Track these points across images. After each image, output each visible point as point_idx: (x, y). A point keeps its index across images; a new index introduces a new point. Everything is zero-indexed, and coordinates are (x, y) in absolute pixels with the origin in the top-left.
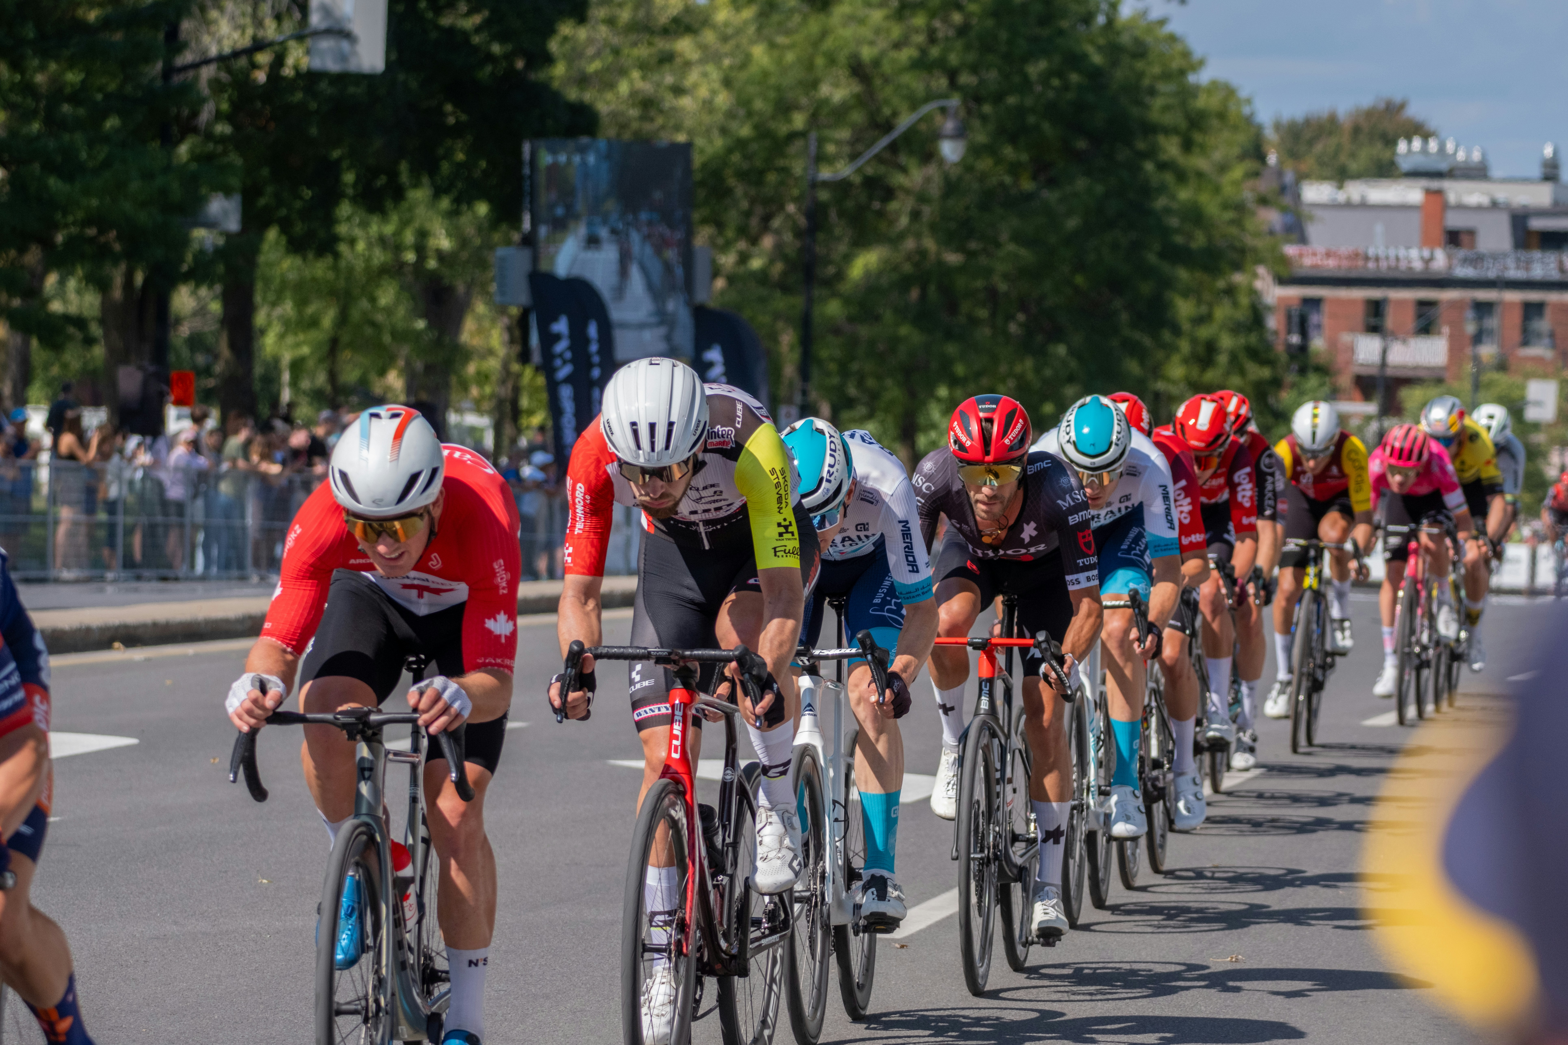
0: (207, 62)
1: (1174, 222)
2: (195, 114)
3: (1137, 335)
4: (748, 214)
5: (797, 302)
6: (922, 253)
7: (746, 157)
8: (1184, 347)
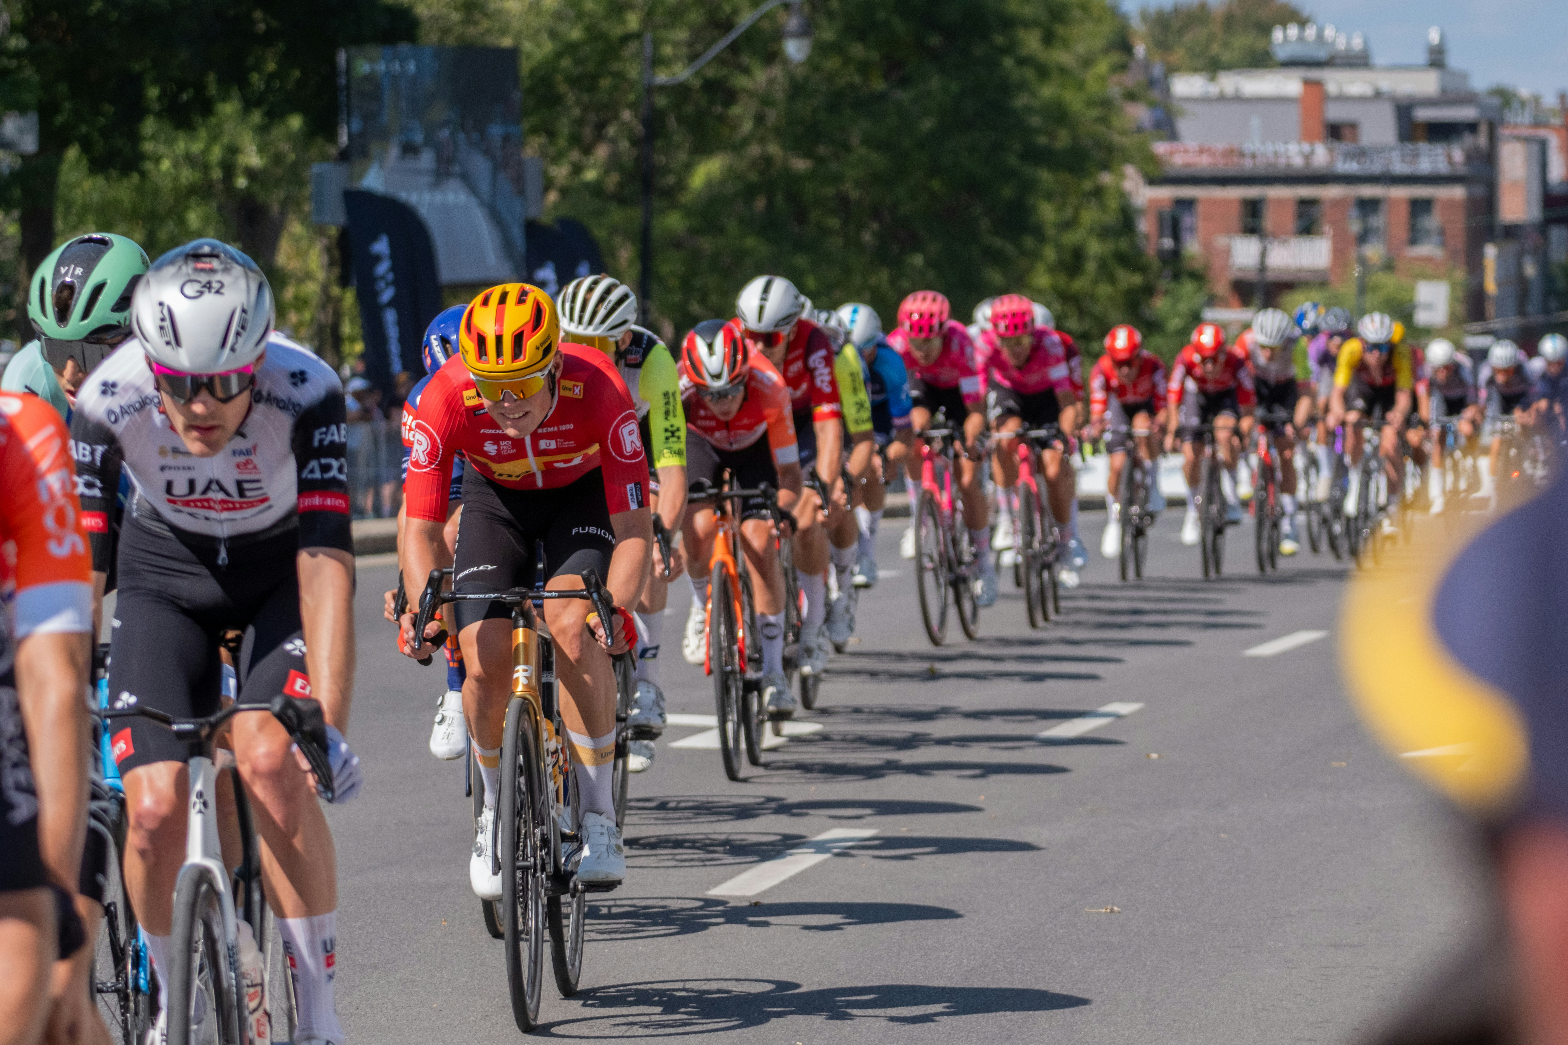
1: (1036, 121)
3: (998, 242)
4: (579, 123)
5: (635, 214)
6: (767, 160)
7: (578, 62)
8: (1050, 254)
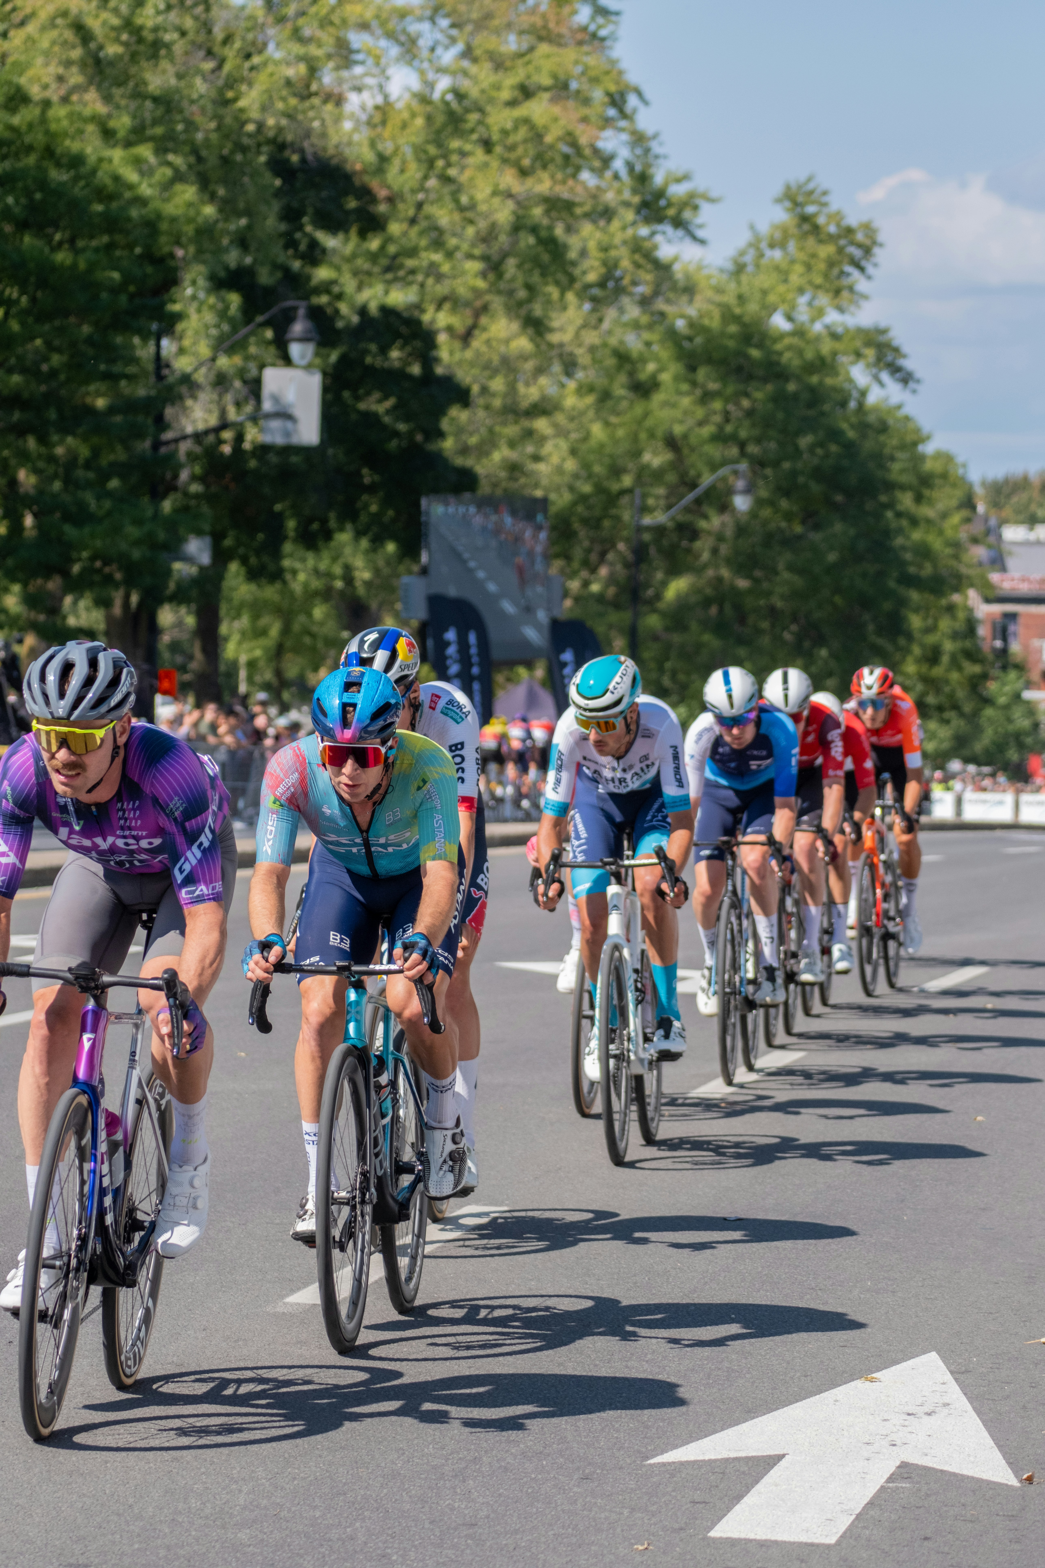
0: (185, 437)
1: (908, 556)
2: (176, 476)
3: (880, 641)
4: (589, 551)
5: (626, 616)
6: (719, 580)
7: (588, 508)
8: (917, 650)
